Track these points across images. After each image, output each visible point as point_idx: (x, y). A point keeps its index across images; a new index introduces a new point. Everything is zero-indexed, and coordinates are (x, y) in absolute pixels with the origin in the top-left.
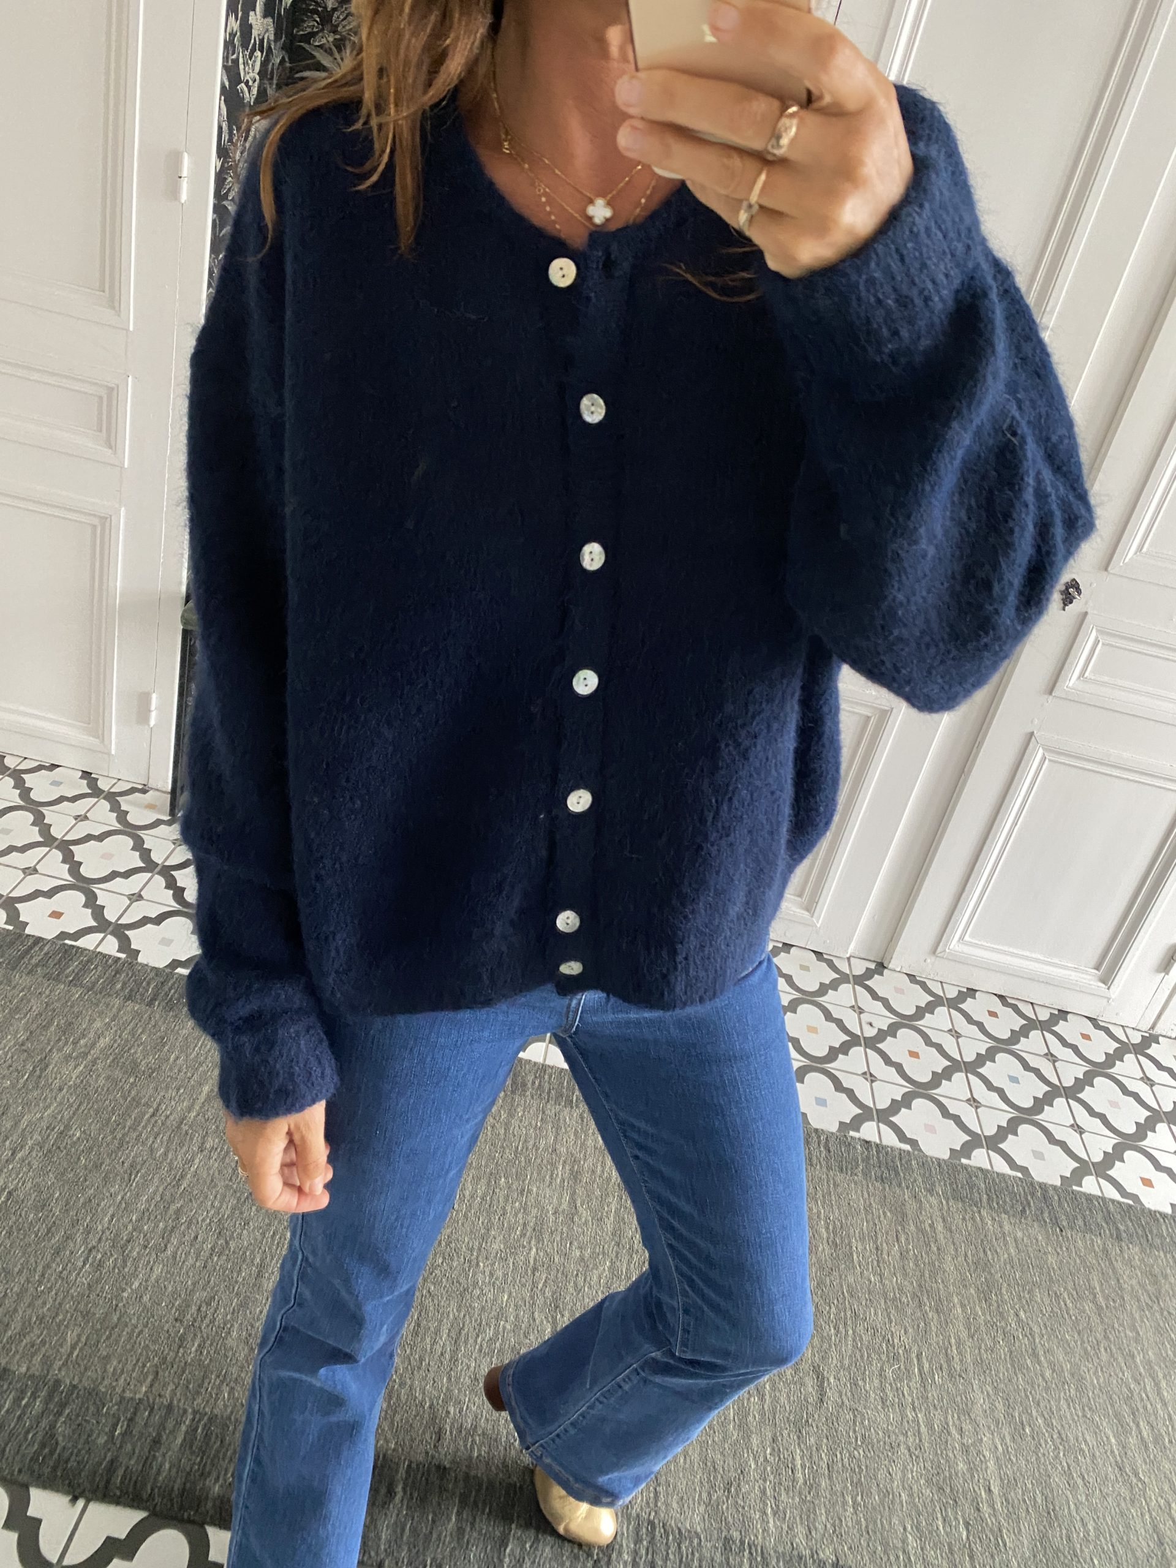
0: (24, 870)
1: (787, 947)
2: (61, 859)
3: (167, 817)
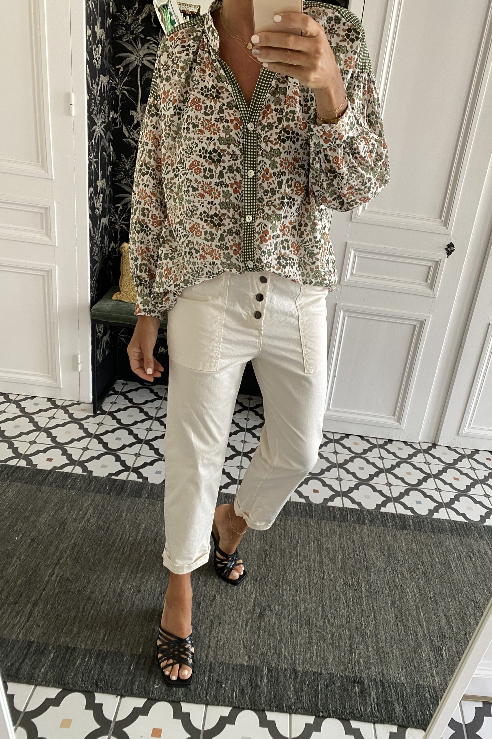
0: (30, 442)
1: (391, 441)
2: (46, 436)
3: (92, 414)
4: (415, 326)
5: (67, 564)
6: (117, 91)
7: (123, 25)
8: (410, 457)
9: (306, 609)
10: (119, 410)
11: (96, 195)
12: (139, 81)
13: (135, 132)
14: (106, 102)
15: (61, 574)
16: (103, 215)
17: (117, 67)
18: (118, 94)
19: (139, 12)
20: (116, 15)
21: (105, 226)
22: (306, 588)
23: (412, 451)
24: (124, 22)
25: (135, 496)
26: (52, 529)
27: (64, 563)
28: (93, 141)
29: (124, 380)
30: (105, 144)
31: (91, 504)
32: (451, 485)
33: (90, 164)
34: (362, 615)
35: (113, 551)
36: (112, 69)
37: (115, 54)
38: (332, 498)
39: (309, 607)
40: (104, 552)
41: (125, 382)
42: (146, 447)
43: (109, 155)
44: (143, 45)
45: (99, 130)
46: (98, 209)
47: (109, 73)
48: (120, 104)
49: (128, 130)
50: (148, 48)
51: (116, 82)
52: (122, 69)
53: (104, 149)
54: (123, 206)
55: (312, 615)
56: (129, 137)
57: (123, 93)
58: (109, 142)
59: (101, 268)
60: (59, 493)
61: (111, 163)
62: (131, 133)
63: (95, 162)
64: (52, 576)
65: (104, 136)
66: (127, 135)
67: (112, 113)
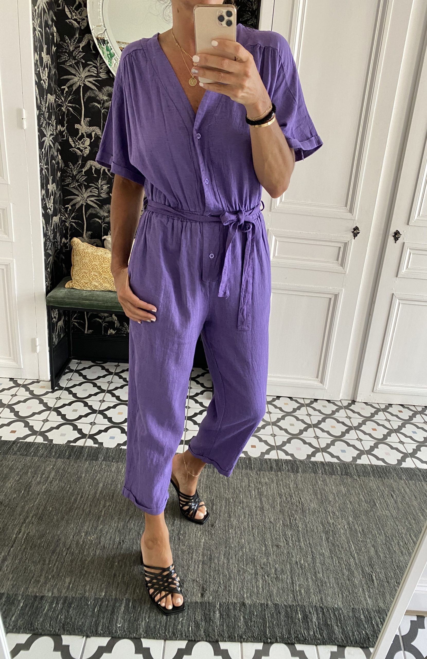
1: (316, 400)
2: (9, 411)
3: (51, 390)
4: (330, 299)
5: (32, 523)
6: (63, 108)
7: (66, 52)
8: (334, 412)
9: (250, 550)
10: (74, 386)
11: (47, 197)
12: (82, 99)
13: (80, 142)
14: (53, 117)
15: (27, 532)
16: (55, 214)
17: (63, 87)
18: (64, 110)
19: (80, 41)
20: (59, 43)
21: (56, 224)
22: (249, 531)
23: (335, 408)
24: (66, 49)
25: (92, 460)
26: (17, 492)
27: (29, 523)
28: (43, 150)
29: (78, 360)
30: (54, 153)
31: (53, 468)
32: (370, 435)
33: (41, 170)
34: (300, 551)
35: (75, 508)
36: (58, 89)
37: (60, 75)
38: (268, 452)
39: (254, 547)
40: (66, 510)
41: (79, 361)
42: (100, 416)
43: (58, 163)
44: (84, 69)
45: (48, 141)
46: (50, 209)
47: (55, 93)
48: (66, 119)
49: (74, 141)
50: (89, 71)
51: (62, 100)
52: (67, 89)
53: (53, 158)
54: (72, 206)
55: (256, 554)
56: (75, 147)
57: (68, 110)
58: (57, 152)
59: (54, 260)
60: (23, 460)
61: (59, 169)
62: (77, 143)
63: (46, 168)
64: (19, 534)
65: (53, 146)
66: (73, 145)
67: (59, 127)
